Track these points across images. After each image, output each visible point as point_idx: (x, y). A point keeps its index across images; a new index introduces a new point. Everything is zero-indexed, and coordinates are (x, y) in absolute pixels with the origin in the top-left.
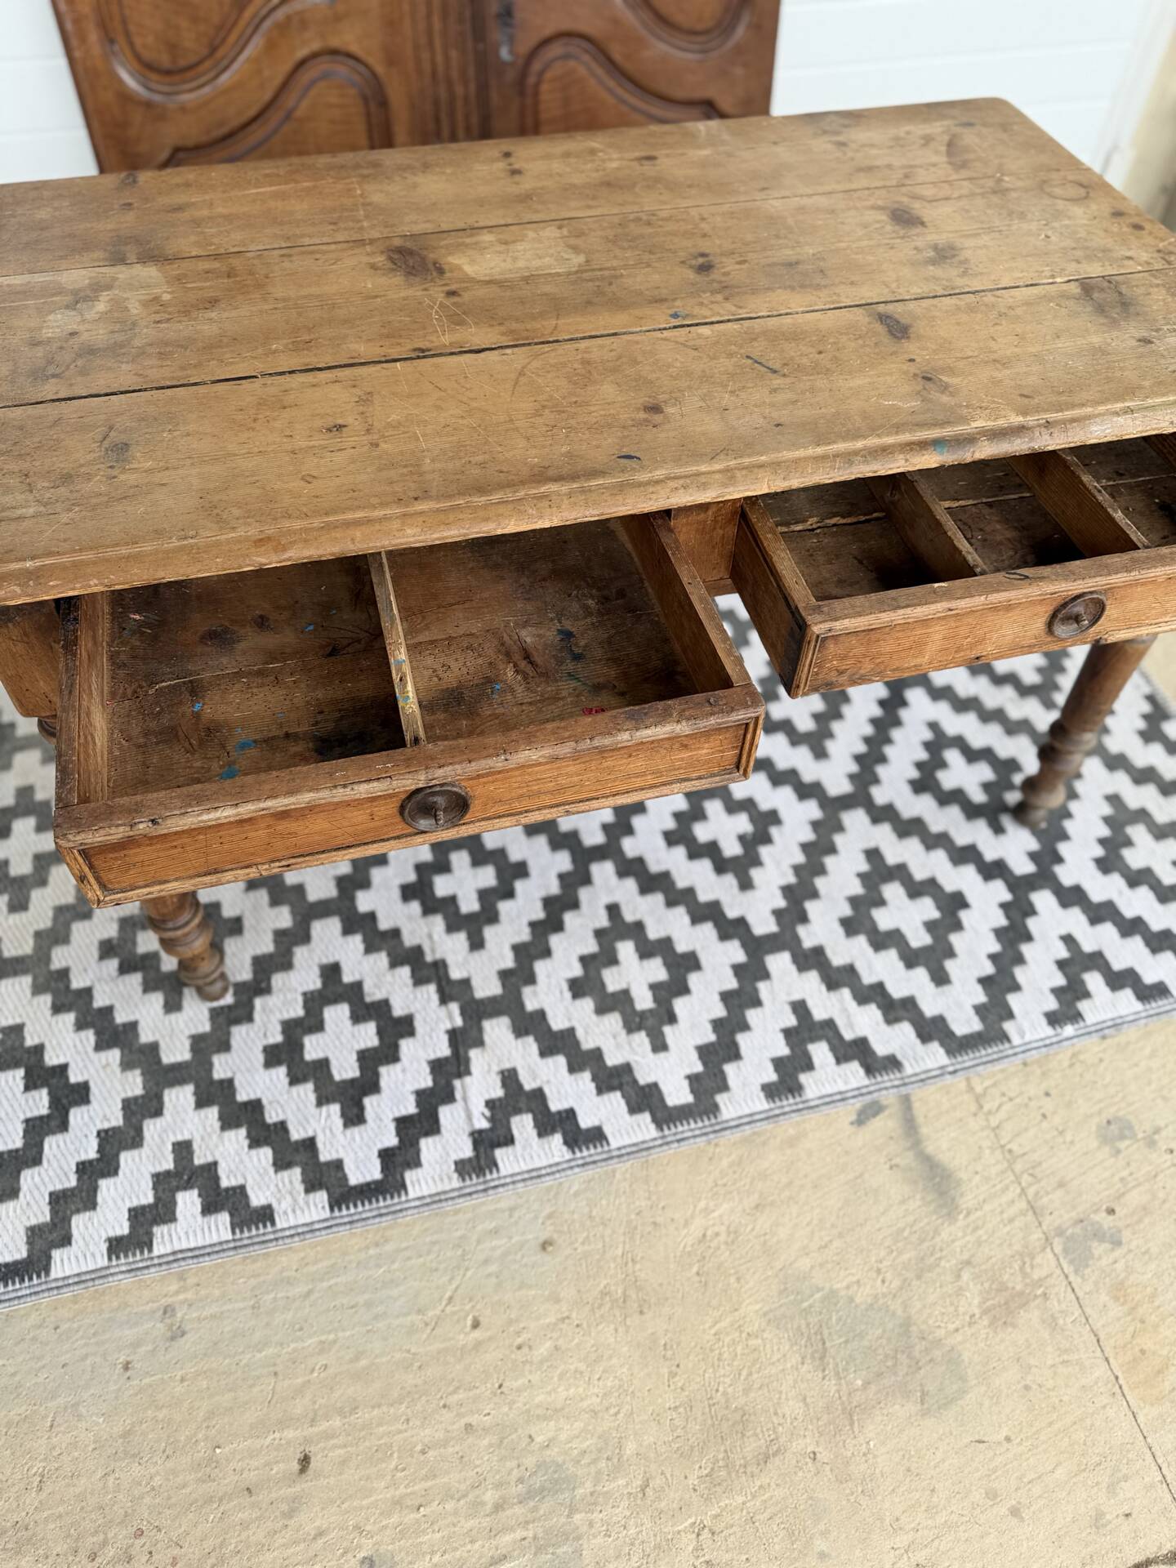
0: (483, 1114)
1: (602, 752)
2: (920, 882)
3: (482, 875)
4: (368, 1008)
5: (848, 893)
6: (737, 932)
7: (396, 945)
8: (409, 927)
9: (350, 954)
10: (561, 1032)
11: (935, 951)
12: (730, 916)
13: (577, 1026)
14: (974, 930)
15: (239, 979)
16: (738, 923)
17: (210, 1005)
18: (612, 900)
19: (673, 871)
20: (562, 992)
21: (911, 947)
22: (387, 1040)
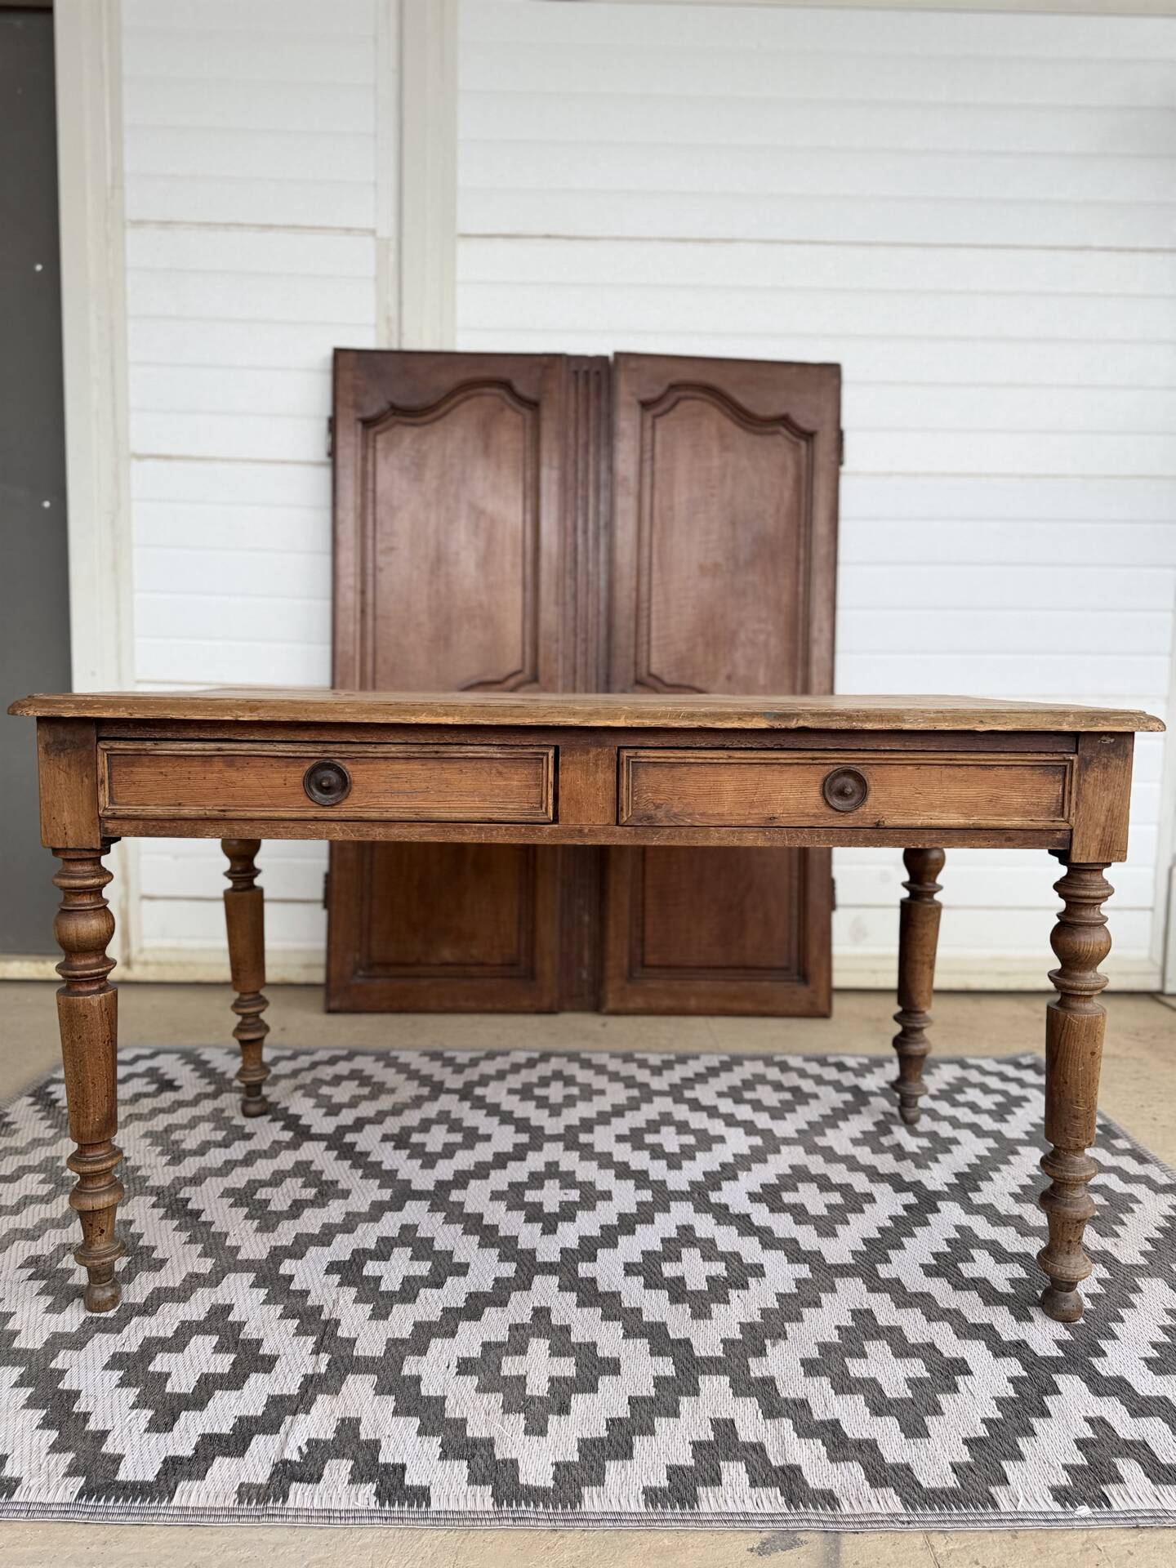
0: (300, 1448)
2: (913, 1345)
3: (416, 1267)
4: (237, 1343)
5: (820, 1340)
6: (675, 1351)
7: (298, 1302)
8: (319, 1292)
9: (249, 1301)
10: (429, 1398)
11: (915, 1406)
12: (672, 1336)
13: (450, 1396)
14: (972, 1394)
15: (131, 1300)
16: (680, 1344)
17: (90, 1314)
18: (543, 1304)
19: (623, 1293)
20: (448, 1367)
21: (885, 1397)
22: (238, 1371)
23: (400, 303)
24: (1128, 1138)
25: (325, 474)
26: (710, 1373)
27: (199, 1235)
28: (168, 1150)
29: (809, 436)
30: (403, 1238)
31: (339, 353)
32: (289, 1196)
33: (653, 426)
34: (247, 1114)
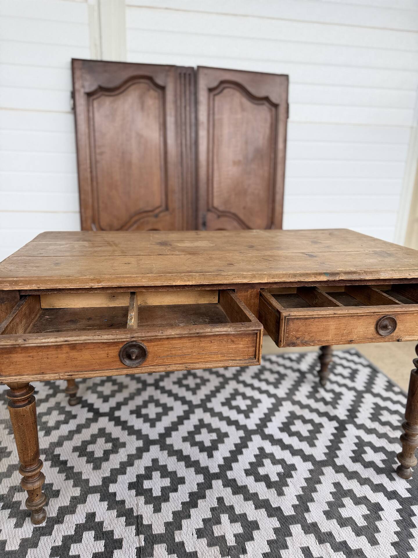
1: (200, 336)
2: (359, 498)
3: (164, 481)
4: (103, 534)
5: (327, 501)
6: (276, 513)
7: (122, 507)
8: (129, 500)
9: (101, 509)
10: (190, 553)
11: (370, 529)
12: (273, 506)
13: (198, 551)
14: (387, 520)
15: (51, 516)
16: (277, 509)
17: (35, 526)
18: (220, 496)
19: (248, 485)
20: (193, 534)
21: (358, 526)
22: (108, 549)
23: (101, 37)
24: (398, 387)
25: (71, 117)
26: (293, 524)
27: (69, 475)
28: (43, 428)
29: (276, 106)
30: (154, 466)
31: (74, 61)
32: (101, 448)
33: (214, 100)
34: (71, 405)
